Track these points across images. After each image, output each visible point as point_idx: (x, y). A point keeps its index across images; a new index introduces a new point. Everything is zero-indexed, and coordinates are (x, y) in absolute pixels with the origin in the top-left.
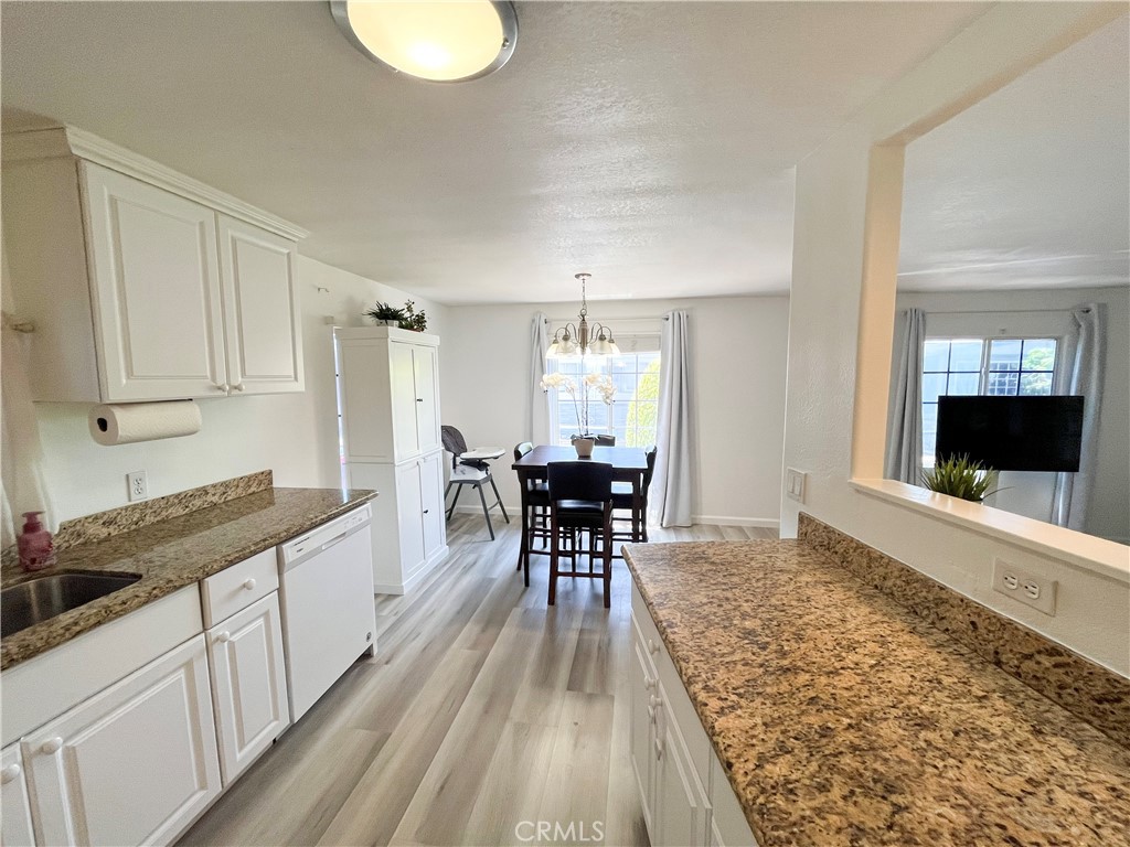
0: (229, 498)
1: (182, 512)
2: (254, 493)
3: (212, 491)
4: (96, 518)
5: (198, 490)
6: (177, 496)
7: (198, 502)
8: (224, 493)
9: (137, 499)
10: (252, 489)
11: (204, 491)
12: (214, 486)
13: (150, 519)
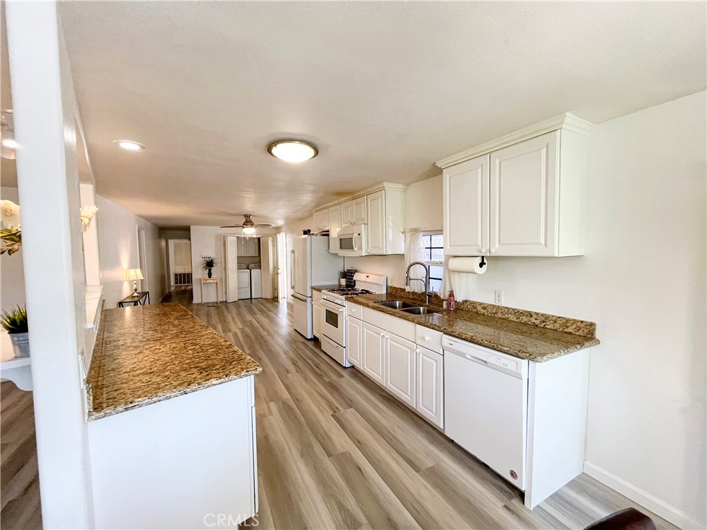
0: (548, 327)
1: (515, 319)
2: (570, 333)
3: (535, 316)
4: (480, 304)
5: (526, 311)
6: (514, 310)
7: (525, 319)
8: (544, 322)
9: (497, 304)
10: (569, 330)
11: (530, 314)
12: (537, 314)
13: (499, 315)
